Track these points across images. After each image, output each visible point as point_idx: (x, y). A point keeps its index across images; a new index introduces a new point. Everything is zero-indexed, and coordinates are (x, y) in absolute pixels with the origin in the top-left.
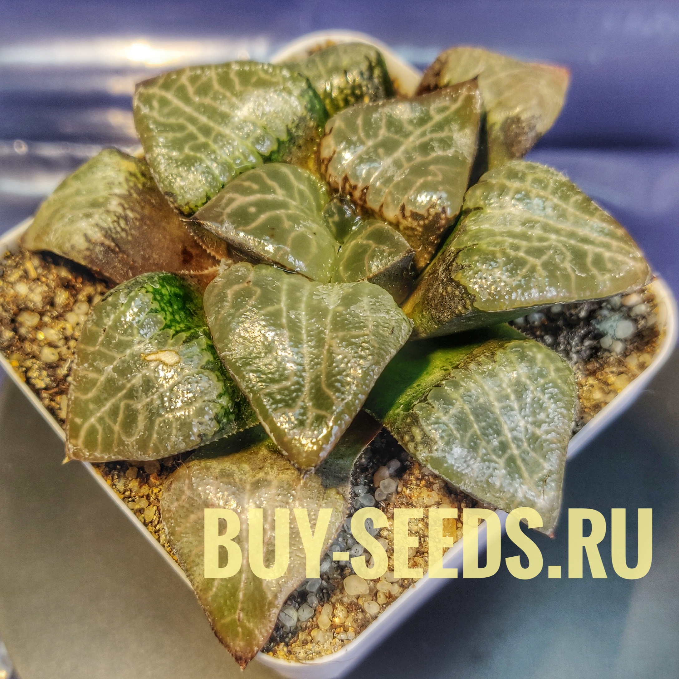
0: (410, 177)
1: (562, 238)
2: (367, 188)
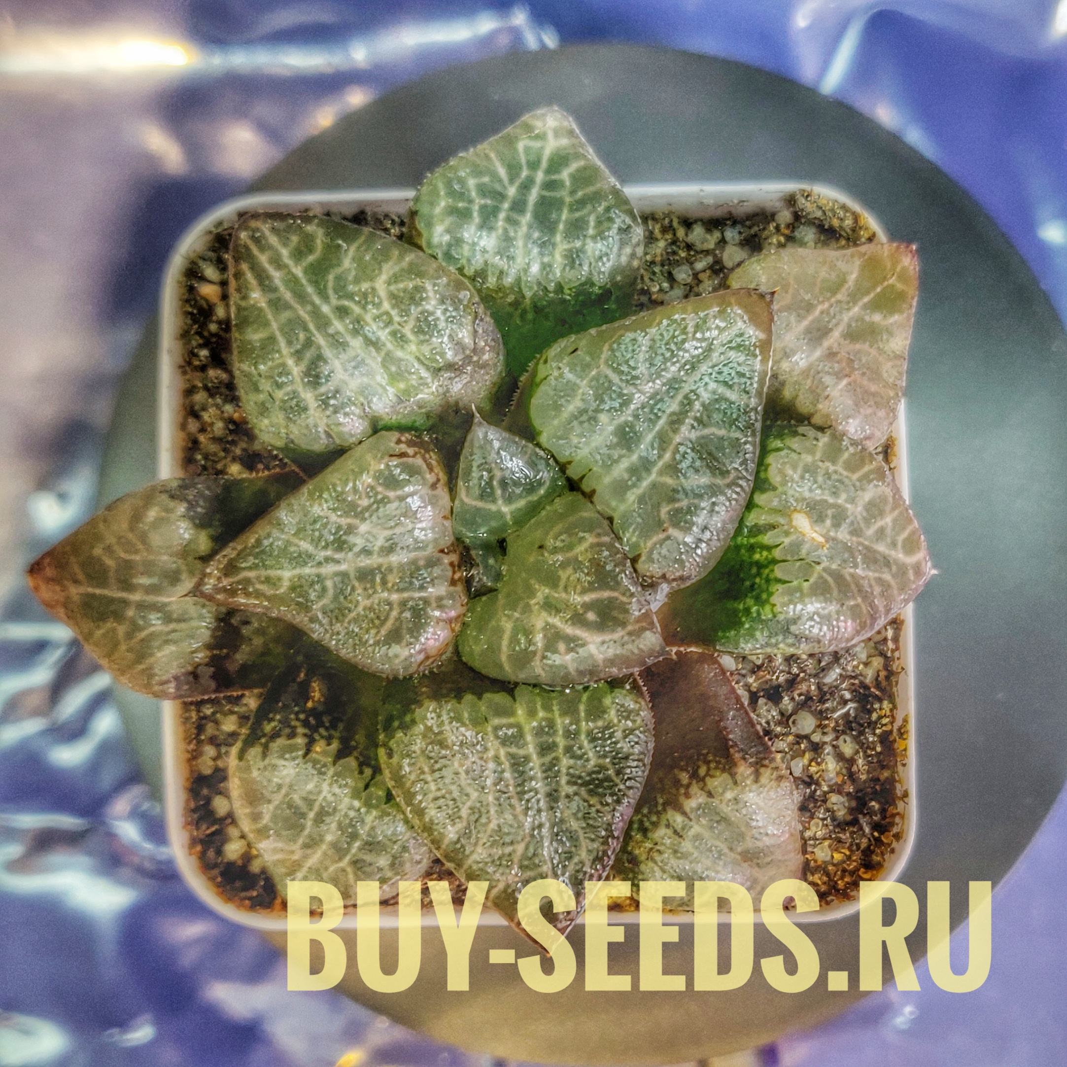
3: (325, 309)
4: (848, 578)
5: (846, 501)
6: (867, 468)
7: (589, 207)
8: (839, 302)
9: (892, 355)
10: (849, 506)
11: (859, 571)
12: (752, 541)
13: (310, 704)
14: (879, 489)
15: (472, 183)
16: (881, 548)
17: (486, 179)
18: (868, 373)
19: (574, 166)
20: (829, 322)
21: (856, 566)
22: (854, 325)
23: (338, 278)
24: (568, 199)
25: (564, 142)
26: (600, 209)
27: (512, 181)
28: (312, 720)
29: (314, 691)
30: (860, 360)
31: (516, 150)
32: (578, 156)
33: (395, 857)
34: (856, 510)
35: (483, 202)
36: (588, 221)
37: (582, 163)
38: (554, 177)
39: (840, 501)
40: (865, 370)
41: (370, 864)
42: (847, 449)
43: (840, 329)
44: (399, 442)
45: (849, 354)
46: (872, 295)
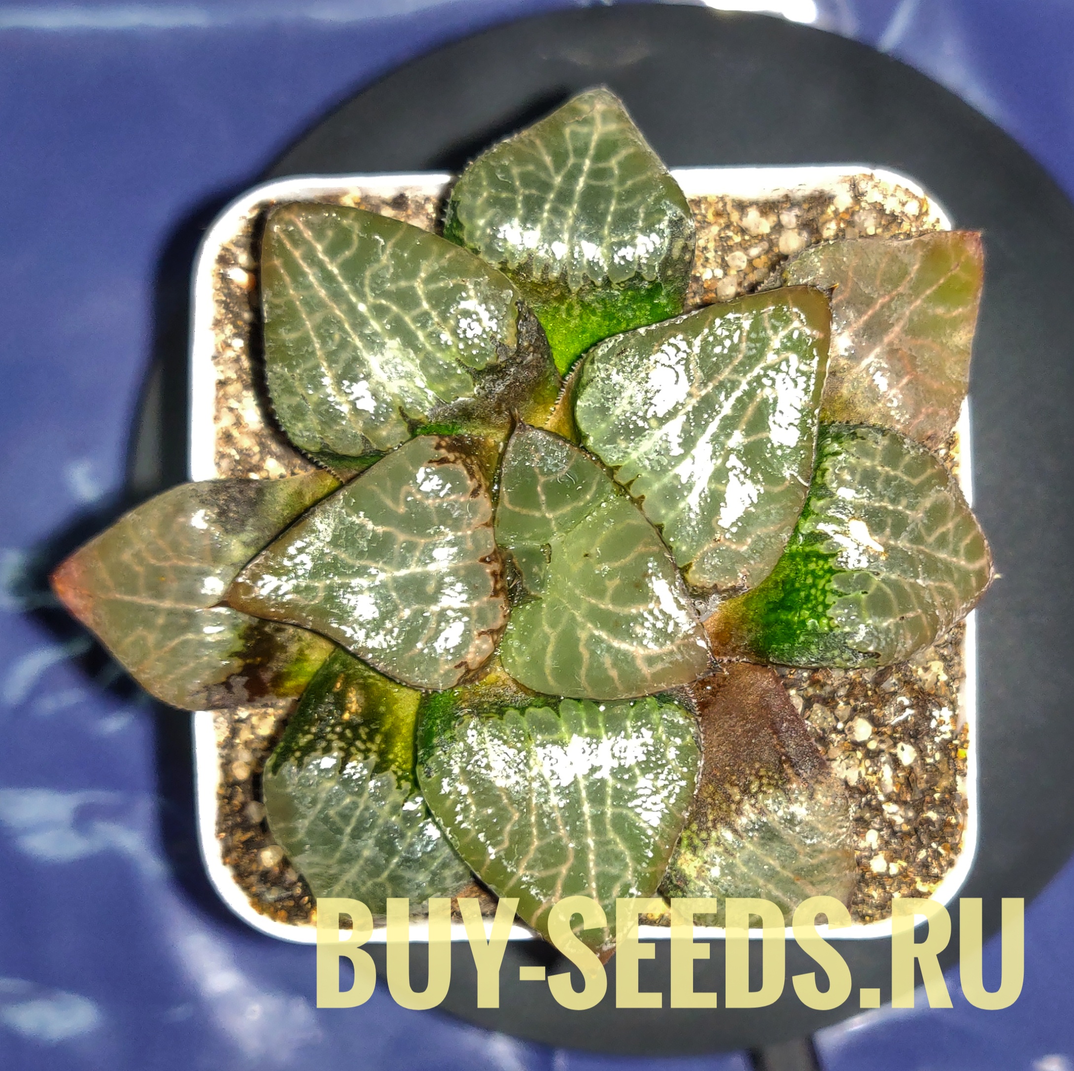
0: (436, 520)
1: (354, 299)
2: (483, 560)
3: (362, 308)
4: (907, 587)
5: (906, 507)
6: (929, 472)
7: (639, 198)
8: (900, 295)
9: (955, 350)
10: (908, 512)
11: (920, 581)
12: (808, 549)
13: (346, 716)
14: (941, 494)
15: (515, 171)
16: (942, 555)
17: (531, 168)
18: (930, 370)
19: (623, 153)
20: (890, 317)
21: (917, 576)
22: (916, 318)
23: (375, 277)
24: (616, 189)
25: (613, 127)
26: (650, 200)
27: (558, 170)
28: (348, 733)
29: (351, 702)
30: (923, 356)
31: (562, 135)
32: (627, 143)
33: (434, 874)
34: (916, 516)
35: (527, 192)
36: (638, 212)
37: (631, 150)
38: (602, 165)
39: (900, 508)
40: (927, 367)
41: (409, 881)
42: (909, 452)
43: (902, 323)
44: (438, 447)
45: (910, 350)
46: (934, 288)
